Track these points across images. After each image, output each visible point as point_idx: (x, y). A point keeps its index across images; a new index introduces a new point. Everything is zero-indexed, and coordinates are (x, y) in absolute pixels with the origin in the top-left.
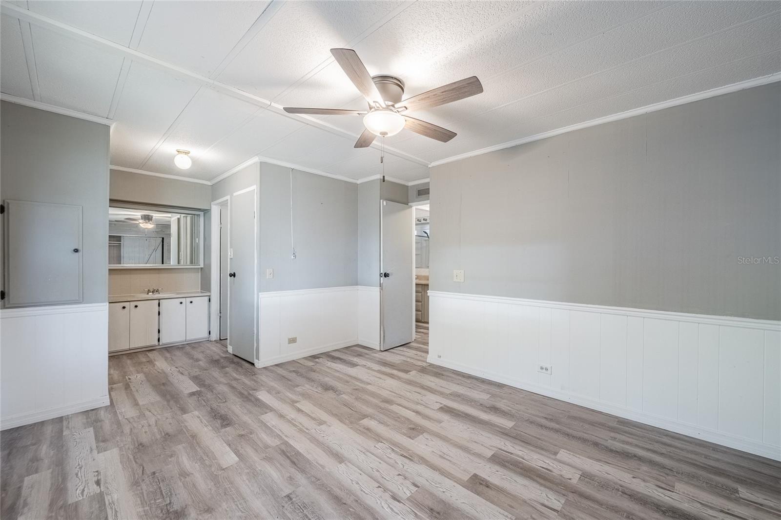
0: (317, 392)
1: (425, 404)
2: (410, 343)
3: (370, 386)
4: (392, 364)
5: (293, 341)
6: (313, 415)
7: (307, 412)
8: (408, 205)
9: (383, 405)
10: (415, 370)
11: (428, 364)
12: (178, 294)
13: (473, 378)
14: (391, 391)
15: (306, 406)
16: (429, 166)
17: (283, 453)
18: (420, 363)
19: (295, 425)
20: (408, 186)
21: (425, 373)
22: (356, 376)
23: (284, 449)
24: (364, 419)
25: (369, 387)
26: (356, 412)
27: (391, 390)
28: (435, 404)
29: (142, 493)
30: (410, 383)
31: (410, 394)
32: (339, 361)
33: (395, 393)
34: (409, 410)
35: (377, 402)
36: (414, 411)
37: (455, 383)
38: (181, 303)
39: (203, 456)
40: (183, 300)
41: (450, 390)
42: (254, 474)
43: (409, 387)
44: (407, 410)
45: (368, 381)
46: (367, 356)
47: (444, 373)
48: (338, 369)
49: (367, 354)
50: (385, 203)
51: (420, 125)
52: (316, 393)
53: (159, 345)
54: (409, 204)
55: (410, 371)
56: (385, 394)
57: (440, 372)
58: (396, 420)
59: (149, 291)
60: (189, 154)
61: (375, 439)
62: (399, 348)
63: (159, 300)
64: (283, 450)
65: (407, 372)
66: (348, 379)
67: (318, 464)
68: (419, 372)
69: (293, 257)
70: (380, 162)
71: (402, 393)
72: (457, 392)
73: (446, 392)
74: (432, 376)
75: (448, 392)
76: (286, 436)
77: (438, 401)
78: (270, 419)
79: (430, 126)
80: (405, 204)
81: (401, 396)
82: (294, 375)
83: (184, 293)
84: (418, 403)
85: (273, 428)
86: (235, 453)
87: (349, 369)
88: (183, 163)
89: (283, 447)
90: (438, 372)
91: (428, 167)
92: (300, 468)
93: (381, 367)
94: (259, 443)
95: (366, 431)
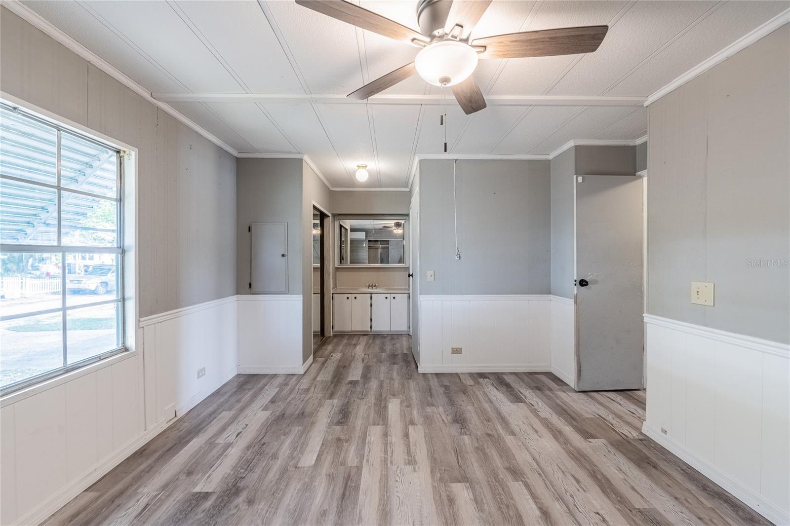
0: (443, 420)
1: (571, 507)
2: (638, 390)
3: (512, 437)
4: (574, 415)
5: (457, 351)
6: (412, 448)
7: (411, 442)
8: (635, 175)
9: (504, 475)
10: (608, 439)
11: (642, 437)
12: (387, 289)
13: (726, 502)
14: (534, 459)
15: (417, 434)
16: (646, 104)
17: (348, 478)
18: (626, 430)
19: (386, 452)
20: (635, 146)
21: (621, 452)
22: (507, 416)
23: (352, 475)
24: (460, 482)
25: (509, 440)
26: (460, 467)
27: (537, 456)
28: (593, 514)
29: (243, 458)
30: (578, 457)
31: (560, 475)
32: (504, 389)
33: (538, 464)
34: (536, 503)
35: (499, 465)
36: (540, 509)
37: (671, 495)
38: (386, 298)
39: (299, 447)
40: (388, 295)
41: (647, 502)
42: (308, 488)
43: (570, 464)
44: (531, 501)
45: (516, 429)
46: (548, 392)
47: (662, 465)
48: (493, 399)
49: (550, 390)
50: (580, 179)
51: (516, 41)
52: (441, 422)
53: (371, 331)
54: (637, 173)
55: (593, 437)
56: (522, 458)
57: (653, 458)
58: (500, 508)
59: (369, 286)
60: (367, 168)
61: (446, 519)
62: (612, 395)
63: (371, 294)
64: (350, 475)
65: (587, 435)
66: (493, 415)
67: (360, 512)
68: (612, 444)
69: (456, 258)
70: (440, 123)
71: (548, 469)
72: (660, 514)
73: (633, 503)
74: (631, 460)
75: (638, 504)
76: (368, 461)
77: (601, 512)
78: (375, 433)
79: (534, 36)
80: (633, 175)
81: (542, 473)
82: (442, 390)
83: (394, 289)
84: (560, 498)
85: (367, 445)
86: (318, 456)
87: (509, 403)
88: (362, 177)
89: (354, 471)
90: (648, 458)
91: (643, 106)
92: (341, 507)
93: (554, 414)
94: (342, 455)
95: (446, 502)
